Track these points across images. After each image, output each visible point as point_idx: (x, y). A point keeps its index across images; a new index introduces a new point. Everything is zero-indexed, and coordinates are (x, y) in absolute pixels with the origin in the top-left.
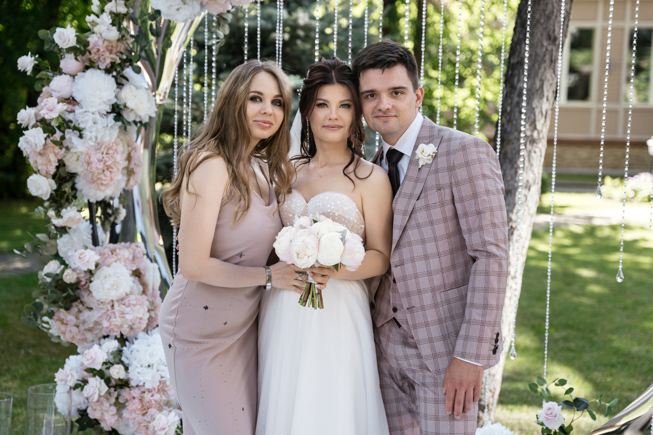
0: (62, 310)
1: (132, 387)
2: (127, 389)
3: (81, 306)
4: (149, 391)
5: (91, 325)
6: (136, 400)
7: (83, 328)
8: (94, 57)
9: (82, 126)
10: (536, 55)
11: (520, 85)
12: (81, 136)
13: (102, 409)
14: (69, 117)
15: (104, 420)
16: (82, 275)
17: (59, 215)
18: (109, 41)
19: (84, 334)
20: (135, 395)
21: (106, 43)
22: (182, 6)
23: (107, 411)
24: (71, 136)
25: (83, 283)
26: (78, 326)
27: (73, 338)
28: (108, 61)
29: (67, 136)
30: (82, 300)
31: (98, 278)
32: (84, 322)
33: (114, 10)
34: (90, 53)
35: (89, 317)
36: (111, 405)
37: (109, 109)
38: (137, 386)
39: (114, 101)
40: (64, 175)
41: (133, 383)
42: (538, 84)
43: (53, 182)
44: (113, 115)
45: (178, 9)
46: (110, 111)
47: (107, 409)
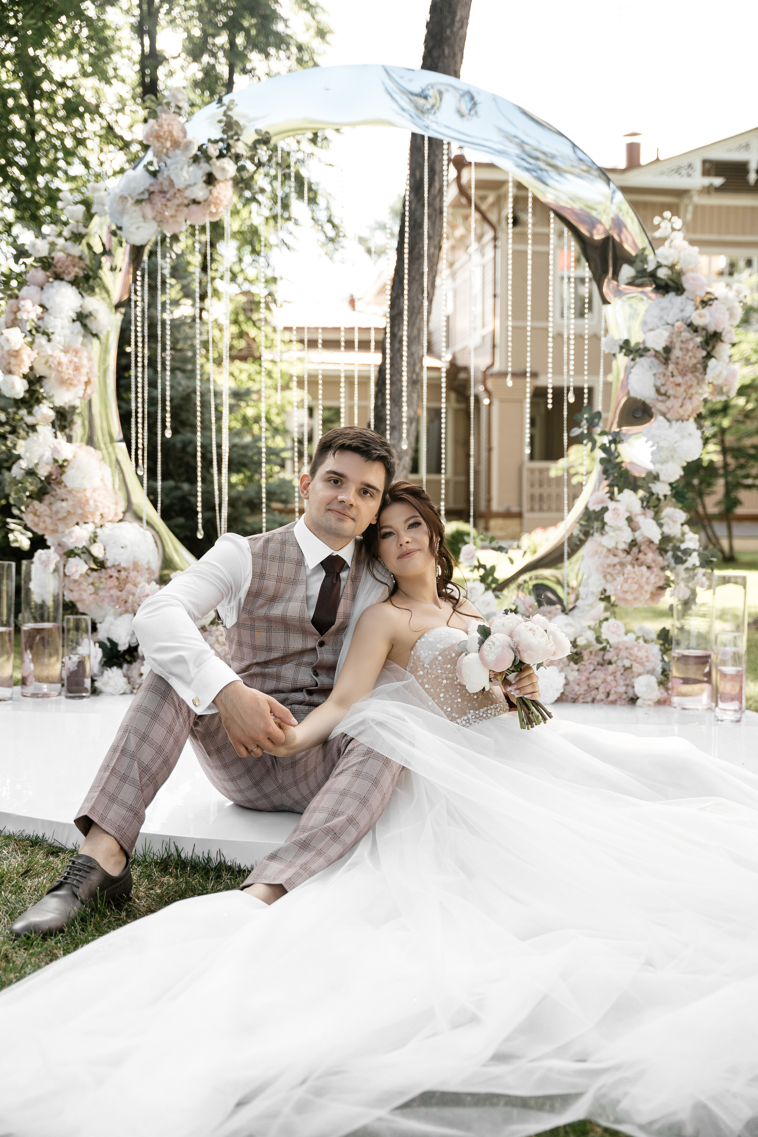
0: (36, 503)
1: (109, 568)
2: (103, 570)
3: (52, 499)
4: (125, 569)
5: (65, 514)
6: (114, 579)
7: (56, 518)
8: (59, 270)
9: (50, 331)
10: (414, 307)
11: (400, 333)
12: (49, 340)
13: (80, 590)
14: (40, 323)
15: (82, 601)
16: (54, 470)
17: (30, 413)
18: (74, 257)
19: (56, 525)
20: (112, 574)
21: (70, 258)
22: (142, 224)
23: (85, 590)
24: (41, 340)
25: (54, 477)
26: (51, 517)
27: (46, 529)
28: (73, 274)
29: (37, 341)
30: (54, 493)
31: (72, 468)
32: (57, 512)
33: (75, 231)
34: (55, 267)
35: (62, 507)
36: (89, 585)
37: (74, 316)
38: (114, 566)
39: (79, 310)
40: (32, 378)
41: (109, 564)
42: (415, 332)
43: (25, 382)
44: (78, 324)
45: (138, 228)
46: (75, 318)
47: (85, 588)
